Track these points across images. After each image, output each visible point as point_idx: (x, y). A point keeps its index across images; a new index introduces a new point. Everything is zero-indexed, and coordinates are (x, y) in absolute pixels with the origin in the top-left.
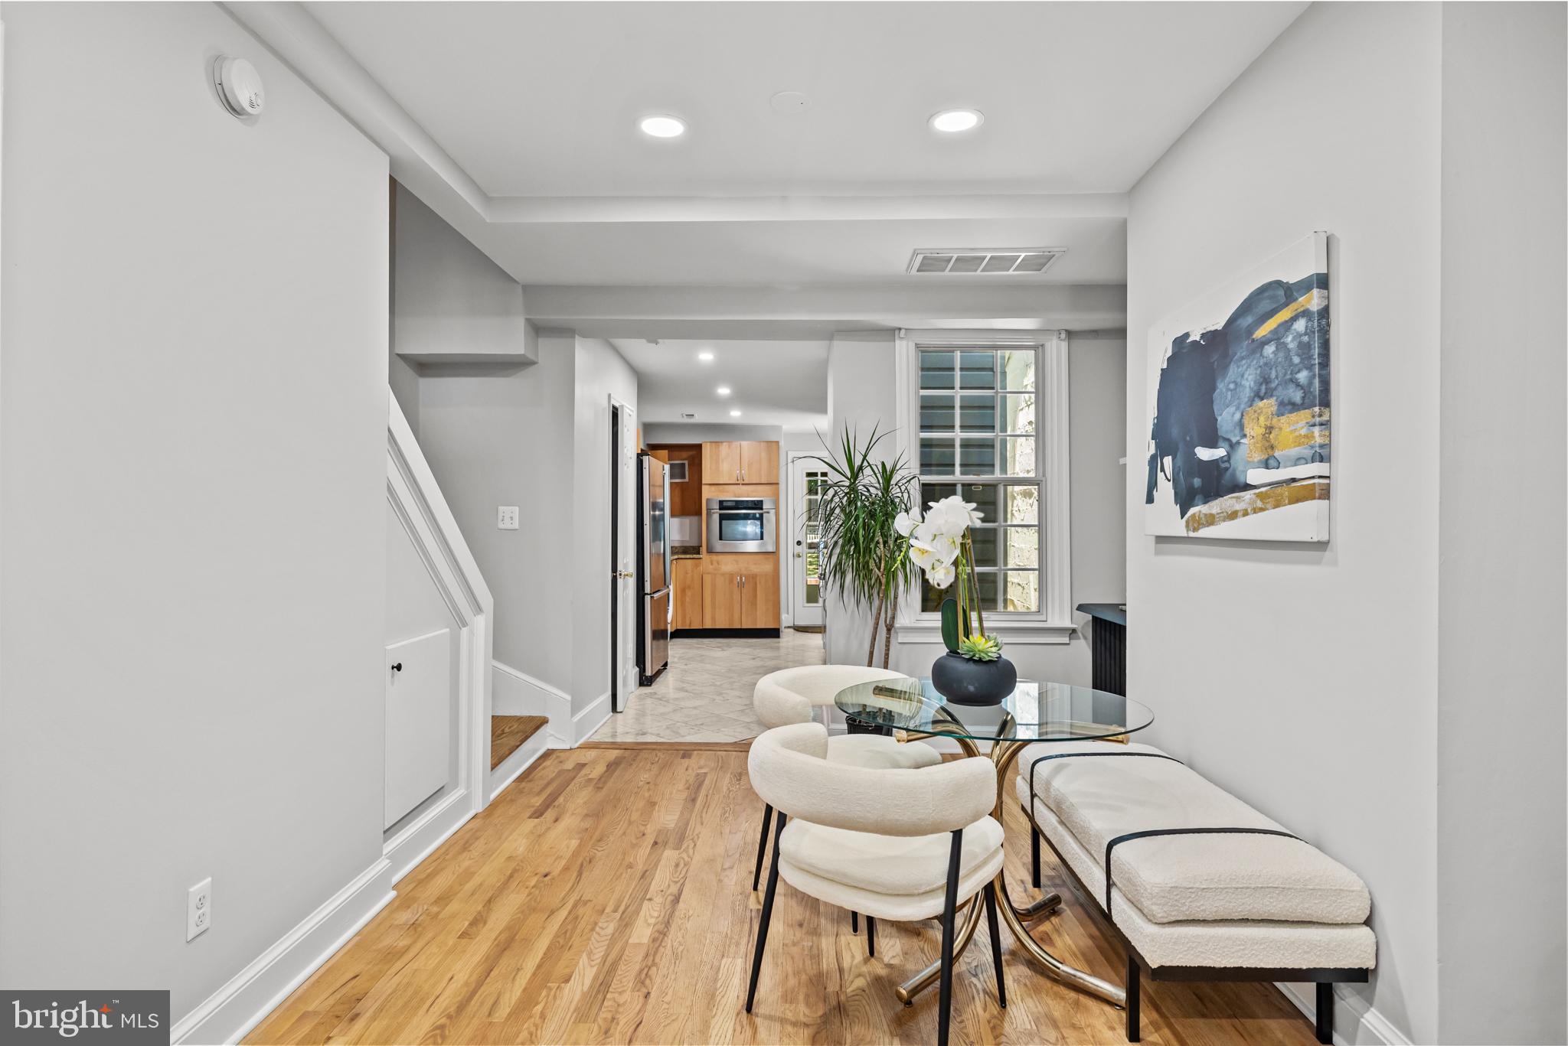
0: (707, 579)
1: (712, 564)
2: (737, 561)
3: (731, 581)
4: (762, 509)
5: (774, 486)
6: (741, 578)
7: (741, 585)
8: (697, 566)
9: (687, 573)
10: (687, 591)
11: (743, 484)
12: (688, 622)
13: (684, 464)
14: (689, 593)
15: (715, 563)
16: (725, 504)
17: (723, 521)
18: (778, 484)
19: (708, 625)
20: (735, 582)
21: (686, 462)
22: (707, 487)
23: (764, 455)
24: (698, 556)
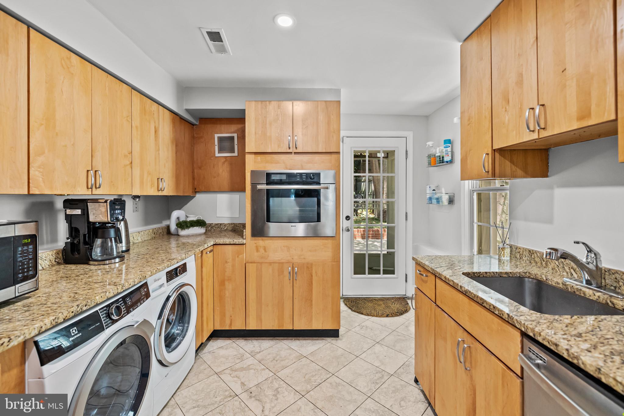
0: (251, 269)
1: (257, 250)
2: (288, 248)
3: (281, 272)
4: (319, 183)
5: (334, 156)
6: (293, 269)
7: (293, 275)
8: (239, 253)
9: (226, 262)
10: (227, 283)
11: (295, 153)
12: (228, 322)
13: (232, 138)
14: (229, 286)
15: (262, 250)
16: (274, 177)
17: (271, 200)
18: (338, 153)
19: (252, 326)
20: (286, 273)
21: (235, 135)
22: (253, 156)
23: (321, 117)
24: (240, 241)
